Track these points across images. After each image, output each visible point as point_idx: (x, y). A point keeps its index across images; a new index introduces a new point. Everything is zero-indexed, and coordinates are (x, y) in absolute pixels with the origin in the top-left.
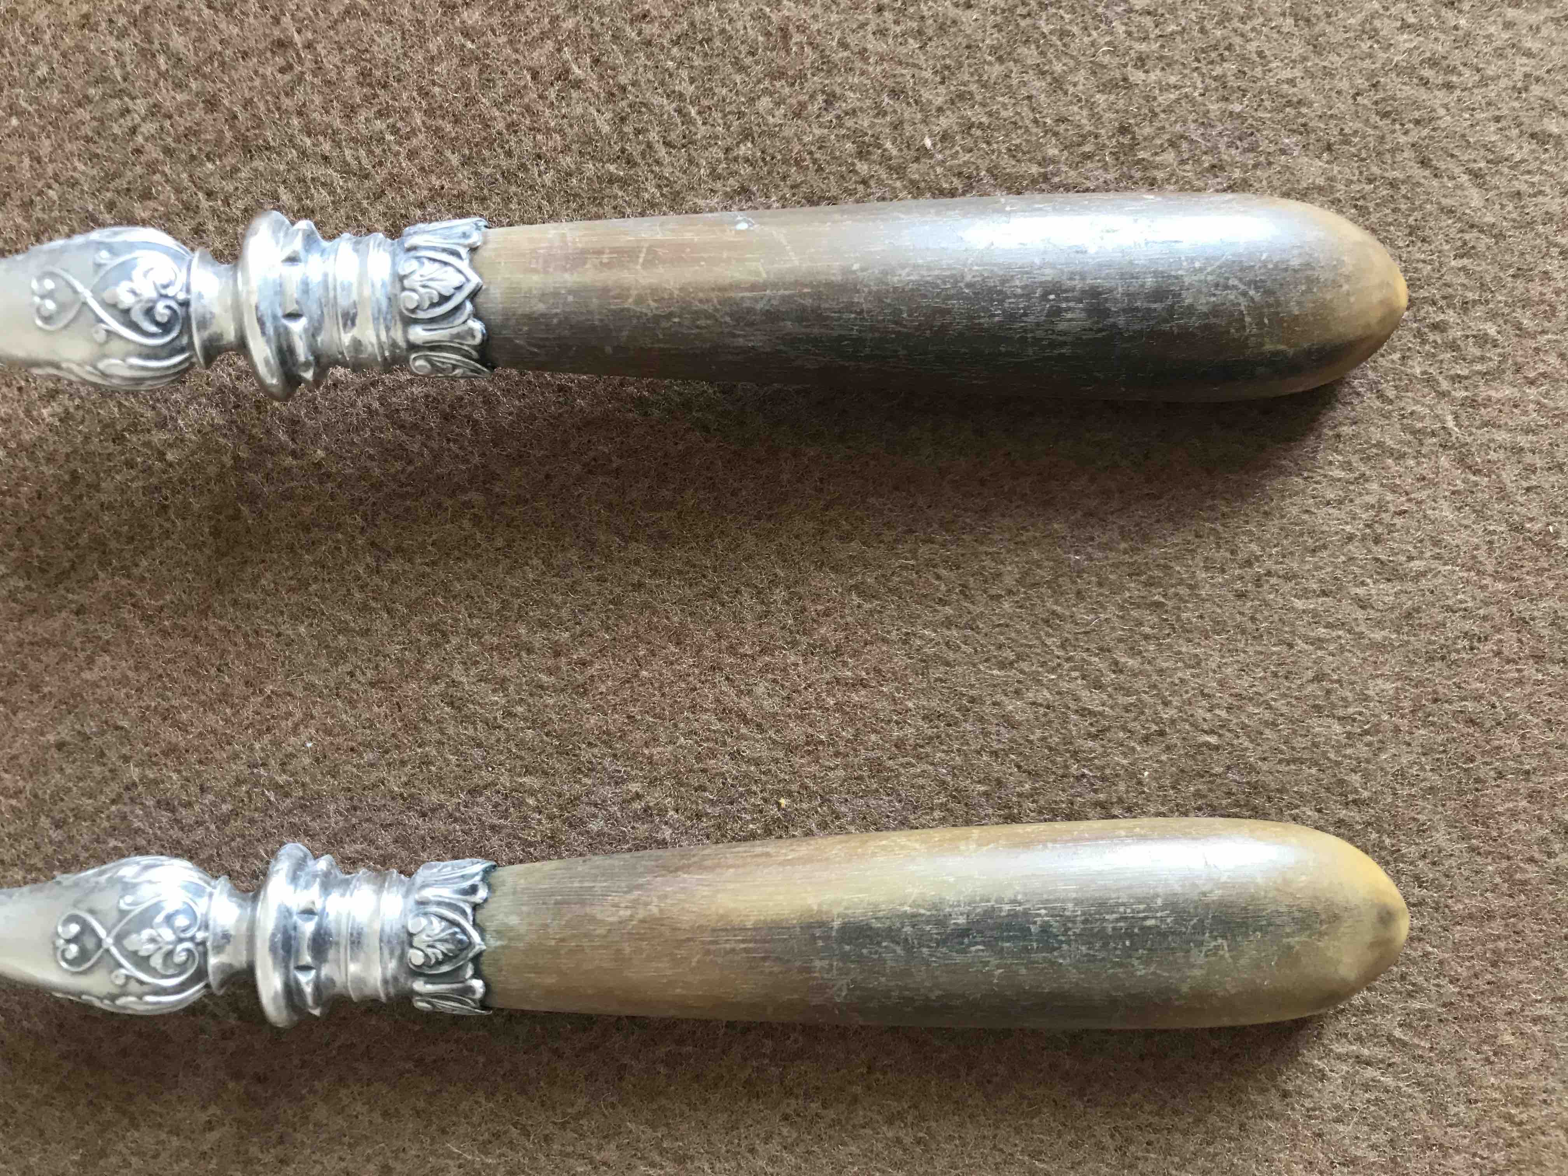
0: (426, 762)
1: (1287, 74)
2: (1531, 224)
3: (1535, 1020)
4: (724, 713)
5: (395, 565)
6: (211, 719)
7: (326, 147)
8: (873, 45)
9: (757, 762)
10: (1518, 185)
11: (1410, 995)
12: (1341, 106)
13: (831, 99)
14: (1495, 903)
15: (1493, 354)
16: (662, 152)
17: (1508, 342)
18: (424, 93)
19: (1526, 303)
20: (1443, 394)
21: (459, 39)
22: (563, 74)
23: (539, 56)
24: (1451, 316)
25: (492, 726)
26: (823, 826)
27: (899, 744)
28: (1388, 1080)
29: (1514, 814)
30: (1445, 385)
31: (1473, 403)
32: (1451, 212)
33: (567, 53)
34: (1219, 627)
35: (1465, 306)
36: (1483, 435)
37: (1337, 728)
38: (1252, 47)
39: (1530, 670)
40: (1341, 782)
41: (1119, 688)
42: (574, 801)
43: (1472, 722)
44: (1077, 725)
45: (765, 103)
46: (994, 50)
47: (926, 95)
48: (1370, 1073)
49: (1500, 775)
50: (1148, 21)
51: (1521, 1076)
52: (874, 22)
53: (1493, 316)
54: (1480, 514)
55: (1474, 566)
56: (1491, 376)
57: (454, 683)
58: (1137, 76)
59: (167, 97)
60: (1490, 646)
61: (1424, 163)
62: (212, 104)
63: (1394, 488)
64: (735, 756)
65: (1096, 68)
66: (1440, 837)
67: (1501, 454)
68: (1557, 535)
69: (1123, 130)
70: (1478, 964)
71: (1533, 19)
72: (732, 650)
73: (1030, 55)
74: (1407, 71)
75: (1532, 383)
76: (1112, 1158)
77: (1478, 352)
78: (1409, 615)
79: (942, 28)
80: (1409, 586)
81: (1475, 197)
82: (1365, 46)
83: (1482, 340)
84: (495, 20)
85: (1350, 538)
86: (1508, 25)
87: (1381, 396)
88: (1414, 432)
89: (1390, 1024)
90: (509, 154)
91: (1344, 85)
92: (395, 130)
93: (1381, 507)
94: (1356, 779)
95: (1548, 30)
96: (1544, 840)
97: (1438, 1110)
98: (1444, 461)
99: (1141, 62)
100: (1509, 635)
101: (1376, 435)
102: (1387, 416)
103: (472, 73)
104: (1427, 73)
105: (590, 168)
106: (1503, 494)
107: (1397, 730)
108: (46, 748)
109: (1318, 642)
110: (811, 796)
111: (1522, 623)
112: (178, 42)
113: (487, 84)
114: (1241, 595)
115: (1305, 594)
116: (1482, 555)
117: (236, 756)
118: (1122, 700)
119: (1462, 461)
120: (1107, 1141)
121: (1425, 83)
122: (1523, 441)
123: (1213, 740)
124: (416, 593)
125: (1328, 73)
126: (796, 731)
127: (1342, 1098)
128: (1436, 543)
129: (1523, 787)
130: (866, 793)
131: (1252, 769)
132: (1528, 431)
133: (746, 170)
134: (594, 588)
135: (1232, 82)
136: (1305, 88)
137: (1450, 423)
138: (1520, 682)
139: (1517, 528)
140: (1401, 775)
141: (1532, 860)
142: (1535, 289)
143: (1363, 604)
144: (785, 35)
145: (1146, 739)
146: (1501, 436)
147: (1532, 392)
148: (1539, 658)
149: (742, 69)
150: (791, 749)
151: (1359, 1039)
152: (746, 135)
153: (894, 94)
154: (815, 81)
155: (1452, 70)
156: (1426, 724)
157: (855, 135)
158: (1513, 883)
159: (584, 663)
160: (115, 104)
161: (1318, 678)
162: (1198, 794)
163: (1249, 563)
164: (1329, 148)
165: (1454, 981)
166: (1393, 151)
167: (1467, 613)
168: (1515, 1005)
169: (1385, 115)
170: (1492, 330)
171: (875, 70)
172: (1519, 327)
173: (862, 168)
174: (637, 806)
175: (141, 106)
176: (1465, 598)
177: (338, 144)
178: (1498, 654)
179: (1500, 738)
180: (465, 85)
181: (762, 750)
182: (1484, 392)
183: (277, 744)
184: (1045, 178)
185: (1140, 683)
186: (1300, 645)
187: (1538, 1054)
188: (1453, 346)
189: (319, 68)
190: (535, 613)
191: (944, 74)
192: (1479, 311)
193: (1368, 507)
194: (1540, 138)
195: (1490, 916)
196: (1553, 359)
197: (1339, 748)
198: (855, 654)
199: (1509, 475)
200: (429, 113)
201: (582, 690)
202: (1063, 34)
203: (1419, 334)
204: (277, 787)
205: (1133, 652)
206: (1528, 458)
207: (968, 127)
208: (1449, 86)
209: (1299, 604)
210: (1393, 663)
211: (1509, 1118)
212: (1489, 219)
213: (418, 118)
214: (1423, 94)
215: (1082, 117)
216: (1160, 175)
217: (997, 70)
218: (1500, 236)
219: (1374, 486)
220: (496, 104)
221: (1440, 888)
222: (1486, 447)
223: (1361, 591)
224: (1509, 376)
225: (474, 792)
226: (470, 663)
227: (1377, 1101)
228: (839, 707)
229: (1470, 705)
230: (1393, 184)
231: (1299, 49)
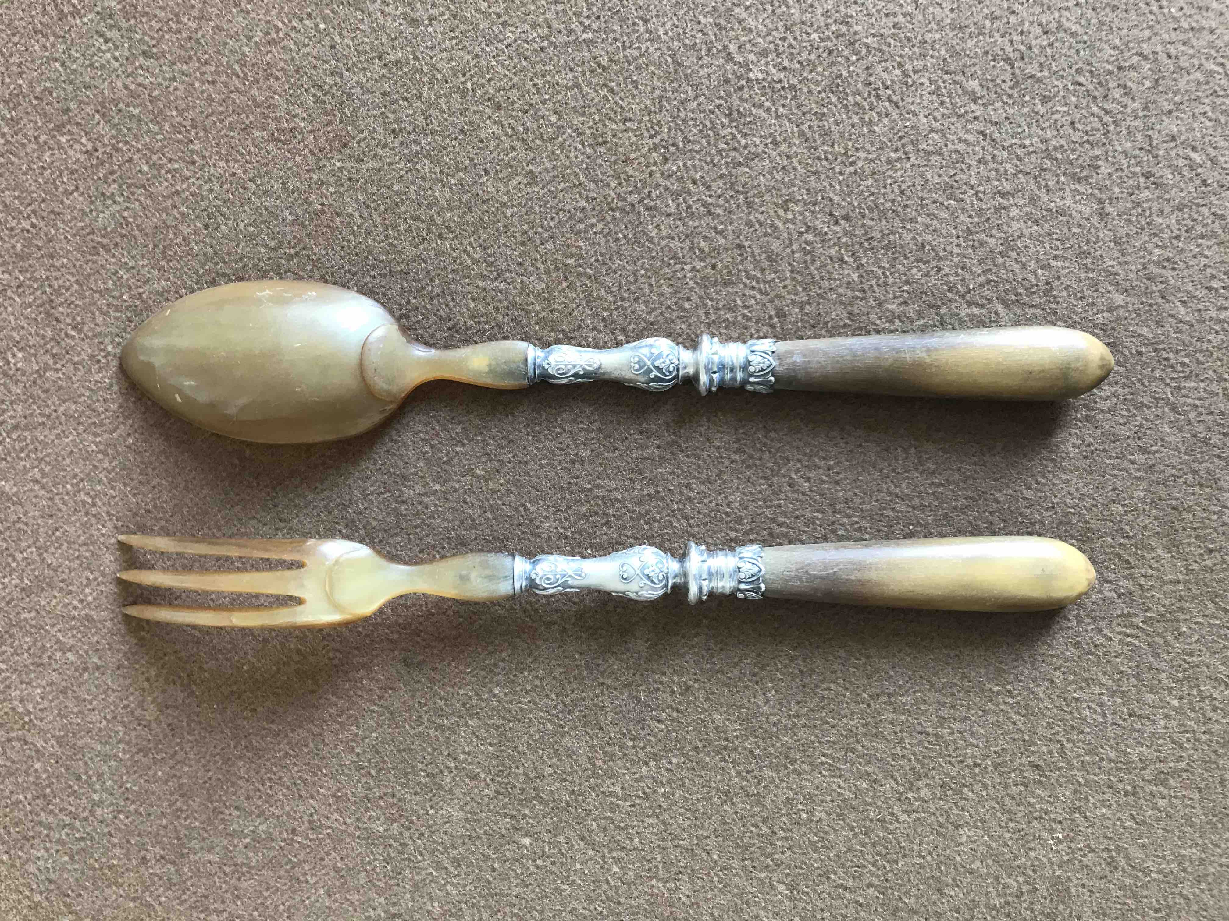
0: (780, 506)
1: (1111, 263)
2: (1204, 322)
3: (1196, 623)
4: (890, 494)
5: (773, 435)
6: (703, 488)
7: (754, 283)
8: (956, 250)
9: (901, 512)
10: (1199, 307)
11: (1146, 611)
12: (1132, 276)
13: (939, 269)
14: (1181, 577)
15: (1188, 370)
16: (876, 288)
17: (1194, 366)
18: (790, 264)
19: (1201, 351)
20: (1168, 384)
21: (804, 245)
22: (842, 260)
23: (833, 252)
24: (1171, 355)
25: (804, 494)
26: (925, 537)
27: (955, 508)
28: (1137, 643)
29: (1189, 544)
30: (1168, 381)
31: (1179, 388)
32: (1173, 316)
33: (843, 251)
34: (1077, 469)
35: (1177, 352)
36: (1183, 400)
37: (1121, 508)
38: (1098, 253)
39: (1197, 489)
40: (1122, 529)
41: (1038, 490)
42: (833, 523)
43: (1173, 508)
44: (1021, 503)
45: (914, 271)
46: (1000, 253)
47: (975, 269)
48: (1129, 639)
49: (1184, 529)
50: (1058, 243)
51: (1190, 644)
52: (956, 241)
53: (1188, 356)
54: (1180, 430)
55: (1177, 449)
56: (1186, 378)
57: (791, 478)
58: (1054, 263)
59: (699, 265)
60: (1182, 480)
61: (1163, 297)
62: (714, 267)
63: (1147, 420)
64: (893, 509)
65: (1038, 260)
66: (1160, 551)
67: (1189, 408)
68: (1210, 439)
69: (1048, 283)
70: (1173, 601)
71: (1209, 243)
72: (894, 470)
73: (1014, 255)
74: (1157, 263)
75: (1202, 381)
76: (1029, 666)
77: (1181, 369)
78: (1150, 467)
79: (981, 244)
80: (1151, 456)
81: (1183, 311)
82: (1141, 254)
83: (1183, 364)
84: (818, 239)
85: (1129, 437)
86: (1198, 246)
87: (1143, 384)
88: (1156, 399)
89: (1138, 621)
90: (820, 288)
91: (1133, 268)
92: (779, 278)
93: (1141, 426)
94: (1127, 528)
95: (1215, 248)
96: (1201, 555)
97: (1156, 655)
98: (1166, 409)
99: (1055, 258)
100: (1190, 477)
101: (1140, 399)
102: (1145, 392)
103: (808, 258)
104: (1166, 264)
105: (849, 294)
106: (1189, 423)
107: (1144, 510)
108: (644, 496)
109: (1115, 476)
110: (921, 526)
111: (1195, 472)
112: (703, 244)
113: (813, 262)
114: (1085, 457)
115: (1110, 458)
116: (1180, 445)
117: (711, 502)
118: (1039, 494)
119: (1174, 409)
120: (1027, 659)
121: (1164, 267)
122: (1198, 403)
123: (1072, 510)
124: (779, 445)
125: (1126, 263)
126: (916, 501)
127: (1118, 648)
128: (1162, 440)
129: (1193, 534)
130: (943, 525)
131: (1087, 522)
132: (1200, 399)
133: (906, 295)
134: (843, 445)
135: (1089, 266)
136: (1118, 269)
137: (1170, 395)
138: (1193, 494)
139: (1194, 436)
140: (1145, 527)
141: (1196, 562)
142: (1205, 346)
143: (1132, 462)
144: (923, 246)
145: (1047, 510)
146: (1189, 401)
147: (1202, 385)
148: (1201, 485)
149: (906, 258)
150: (913, 508)
151: (1125, 626)
152: (907, 282)
153: (963, 269)
154: (934, 263)
155: (1176, 263)
156: (1156, 508)
157: (947, 283)
158: (1187, 569)
159: (838, 473)
160: (678, 267)
161: (1114, 489)
162: (1066, 531)
163: (1089, 445)
164: (1126, 291)
165: (1164, 606)
166: (1151, 293)
167: (1174, 467)
168: (1188, 617)
169: (1149, 279)
170: (1187, 360)
171: (956, 260)
172: (1198, 359)
173: (949, 295)
174: (856, 526)
175: (688, 267)
176: (1174, 461)
177: (758, 282)
178: (1185, 483)
179: (1185, 515)
180: (805, 262)
181: (904, 508)
182: (1183, 384)
183: (726, 497)
184: (1017, 301)
185: (1046, 488)
186: (1108, 476)
187: (1197, 637)
188: (1172, 367)
189: (753, 256)
190: (821, 454)
191: (981, 261)
192: (1183, 353)
193: (1135, 426)
194: (1210, 289)
195: (1179, 582)
196: (1210, 372)
197: (1121, 515)
198: (940, 474)
199: (1192, 415)
200: (792, 272)
201: (837, 483)
202: (1026, 247)
203: (1159, 361)
204: (727, 514)
205: (1044, 477)
206: (1200, 409)
207: (989, 281)
208: (1174, 269)
209: (1108, 461)
210: (1144, 485)
211: (1184, 660)
212: (1188, 319)
213: (788, 274)
214: (1164, 272)
215: (1032, 278)
216: (1061, 300)
217: (1001, 260)
218: (1192, 326)
219: (1139, 418)
220: (817, 269)
221: (1159, 570)
222: (1183, 405)
223: (1132, 457)
224: (1193, 378)
225: (797, 518)
226: (797, 471)
227: (1131, 650)
228: (933, 493)
229: (1174, 502)
230: (1151, 305)
231: (1116, 254)
